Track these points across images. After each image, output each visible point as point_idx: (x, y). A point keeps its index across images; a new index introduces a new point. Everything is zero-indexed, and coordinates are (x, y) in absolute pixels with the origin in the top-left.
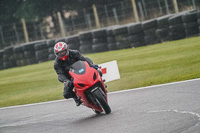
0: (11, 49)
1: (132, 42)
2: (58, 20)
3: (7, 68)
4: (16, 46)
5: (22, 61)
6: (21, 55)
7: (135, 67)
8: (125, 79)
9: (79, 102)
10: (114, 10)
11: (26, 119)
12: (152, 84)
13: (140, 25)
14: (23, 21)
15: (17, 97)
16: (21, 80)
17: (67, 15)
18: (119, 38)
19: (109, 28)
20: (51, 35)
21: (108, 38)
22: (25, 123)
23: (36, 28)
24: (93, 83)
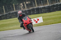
0: (10, 13)
1: (47, 11)
2: (24, 4)
3: (8, 19)
4: (11, 12)
5: (13, 17)
6: (13, 15)
7: (48, 19)
8: (45, 22)
9: (24, 29)
10: (42, 1)
11: (14, 34)
12: (53, 24)
13: (49, 6)
14: (14, 5)
15: (11, 27)
16: (13, 22)
17: (27, 3)
18: (43, 10)
19: (40, 7)
20: (22, 9)
21: (40, 10)
22: (14, 35)
23: (17, 7)
24: (29, 23)
